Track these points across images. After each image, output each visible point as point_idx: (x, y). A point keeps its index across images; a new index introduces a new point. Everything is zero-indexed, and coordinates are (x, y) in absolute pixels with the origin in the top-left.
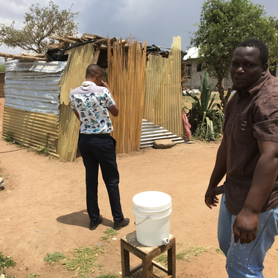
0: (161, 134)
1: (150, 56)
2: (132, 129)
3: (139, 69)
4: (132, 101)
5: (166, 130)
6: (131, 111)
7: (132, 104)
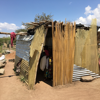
0: (86, 73)
1: (78, 30)
2: (68, 71)
3: (71, 37)
4: (67, 55)
5: (88, 70)
6: (67, 60)
7: (67, 56)
